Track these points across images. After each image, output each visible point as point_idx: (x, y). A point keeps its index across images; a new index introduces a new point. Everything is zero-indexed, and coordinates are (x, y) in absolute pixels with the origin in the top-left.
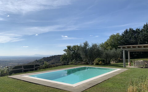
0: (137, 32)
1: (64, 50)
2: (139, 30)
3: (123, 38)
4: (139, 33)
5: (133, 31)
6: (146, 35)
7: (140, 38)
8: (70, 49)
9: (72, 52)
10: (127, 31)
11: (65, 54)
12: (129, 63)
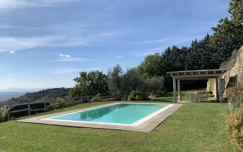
0: (184, 51)
1: (75, 80)
2: (185, 48)
3: (164, 60)
4: (186, 53)
5: (178, 50)
6: (196, 56)
7: (188, 61)
8: (85, 78)
9: (88, 83)
10: (169, 49)
11: (77, 86)
12: (179, 97)
